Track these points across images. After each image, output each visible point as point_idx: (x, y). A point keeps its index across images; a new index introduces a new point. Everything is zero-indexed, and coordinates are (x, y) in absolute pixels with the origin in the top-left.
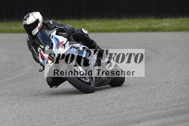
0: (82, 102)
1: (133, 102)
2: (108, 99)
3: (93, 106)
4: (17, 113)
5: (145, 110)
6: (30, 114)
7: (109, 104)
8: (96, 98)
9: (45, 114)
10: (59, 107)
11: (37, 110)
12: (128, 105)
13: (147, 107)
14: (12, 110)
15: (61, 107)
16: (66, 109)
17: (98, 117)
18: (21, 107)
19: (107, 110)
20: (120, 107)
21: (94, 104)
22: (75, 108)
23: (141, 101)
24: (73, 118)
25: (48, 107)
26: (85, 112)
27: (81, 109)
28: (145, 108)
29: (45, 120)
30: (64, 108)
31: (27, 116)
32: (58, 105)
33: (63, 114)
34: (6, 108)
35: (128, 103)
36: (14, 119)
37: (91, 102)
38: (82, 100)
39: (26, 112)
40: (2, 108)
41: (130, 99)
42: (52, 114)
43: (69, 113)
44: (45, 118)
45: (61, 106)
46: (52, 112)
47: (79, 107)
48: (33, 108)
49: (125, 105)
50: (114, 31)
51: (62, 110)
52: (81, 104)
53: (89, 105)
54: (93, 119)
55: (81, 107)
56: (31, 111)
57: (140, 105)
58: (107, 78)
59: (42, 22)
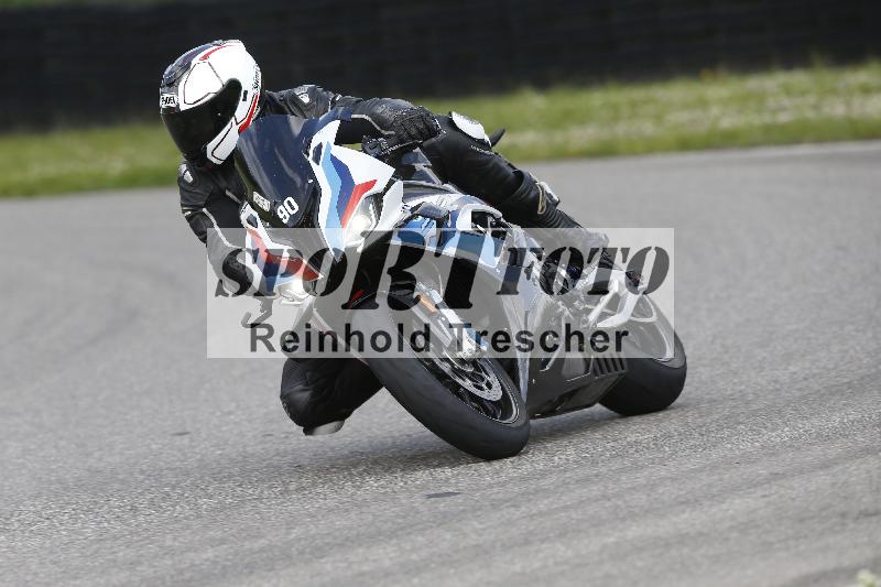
58: (594, 371)
59: (258, 92)
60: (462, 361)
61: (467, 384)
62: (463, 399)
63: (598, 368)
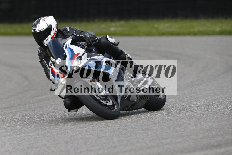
0: (150, 122)
1: (212, 122)
2: (182, 118)
3: (162, 127)
4: (69, 134)
5: (227, 132)
6: (86, 135)
7: (182, 124)
8: (166, 116)
9: (103, 135)
10: (121, 128)
11: (94, 131)
12: (206, 125)
13: (228, 128)
14: (63, 130)
15: (123, 128)
16: (129, 129)
17: (168, 139)
18: (74, 127)
19: (179, 131)
20: (196, 127)
21: (164, 124)
22: (140, 129)
23: (222, 121)
24: (138, 141)
25: (108, 128)
26: (153, 134)
27: (147, 130)
28: (227, 129)
29: (104, 143)
30: (126, 129)
31: (82, 138)
32: (120, 125)
33: (126, 136)
34: (56, 128)
35: (206, 123)
36: (66, 142)
37: (160, 122)
38: (149, 119)
39: (81, 134)
40: (52, 128)
41: (209, 119)
42: (113, 136)
43: (133, 135)
44: (104, 141)
45: (123, 126)
46: (112, 134)
47: (146, 127)
48: (89, 128)
49: (202, 125)
50: (189, 34)
51: (125, 131)
52: (148, 123)
53: (158, 125)
54: (162, 143)
55: (148, 128)
56: (87, 132)
57: (220, 126)
58: (139, 99)
59: (56, 28)
60: (101, 96)
61: (104, 102)
62: (103, 106)
63: (140, 99)
